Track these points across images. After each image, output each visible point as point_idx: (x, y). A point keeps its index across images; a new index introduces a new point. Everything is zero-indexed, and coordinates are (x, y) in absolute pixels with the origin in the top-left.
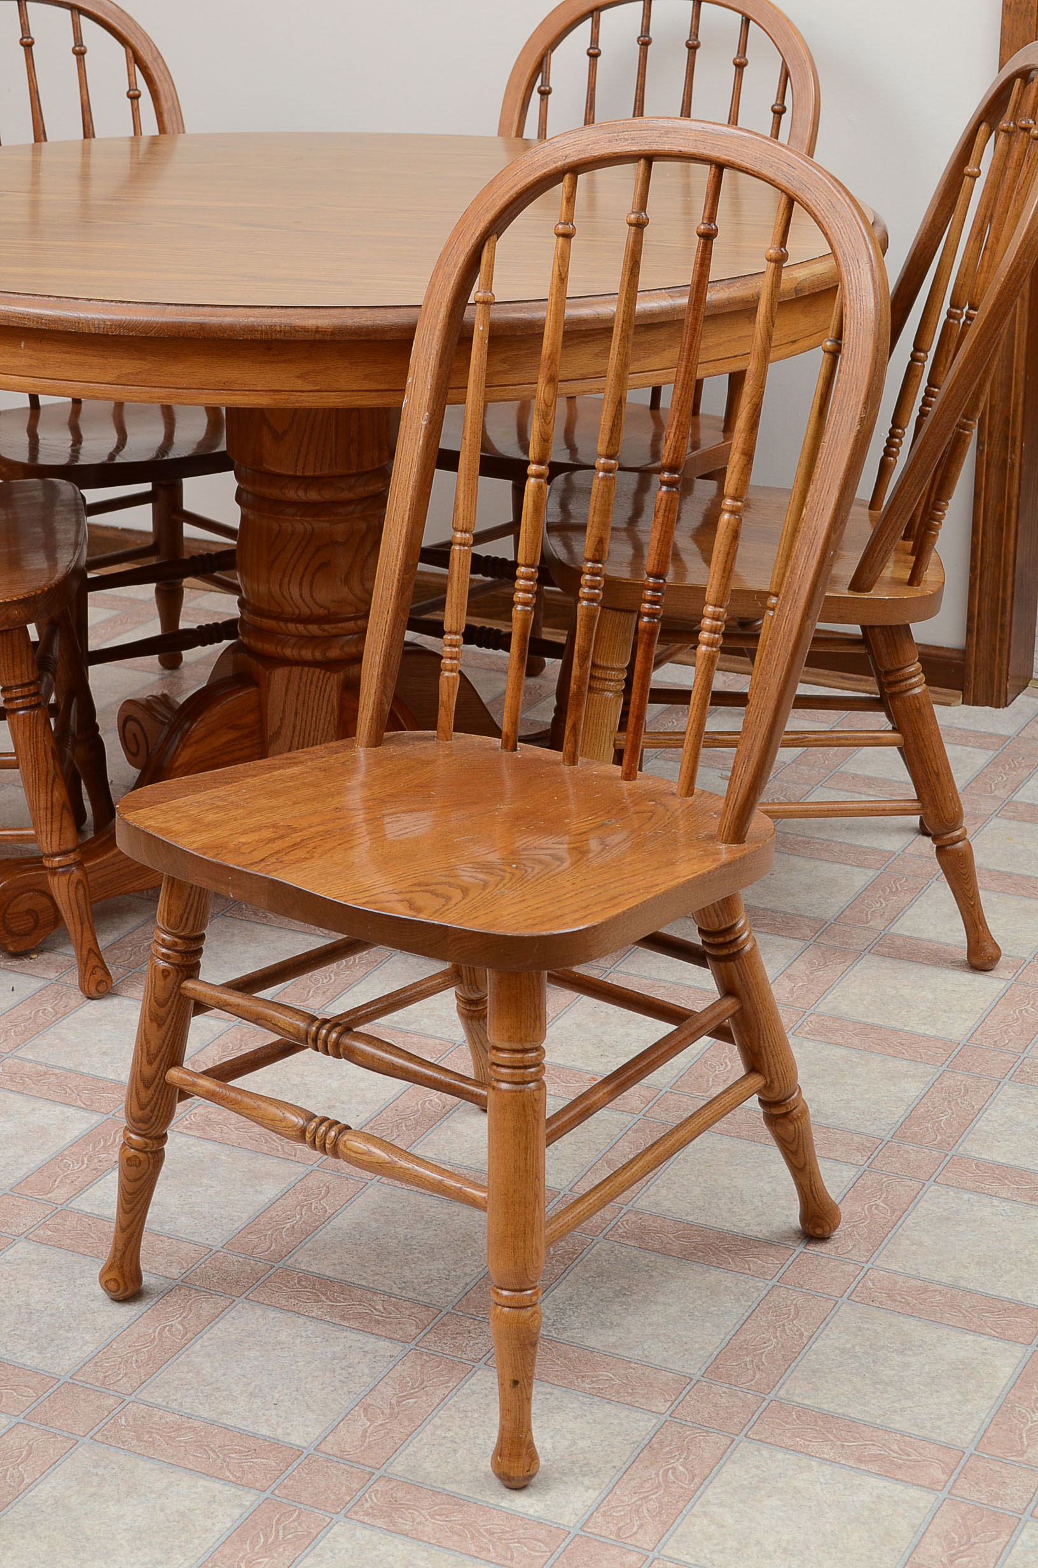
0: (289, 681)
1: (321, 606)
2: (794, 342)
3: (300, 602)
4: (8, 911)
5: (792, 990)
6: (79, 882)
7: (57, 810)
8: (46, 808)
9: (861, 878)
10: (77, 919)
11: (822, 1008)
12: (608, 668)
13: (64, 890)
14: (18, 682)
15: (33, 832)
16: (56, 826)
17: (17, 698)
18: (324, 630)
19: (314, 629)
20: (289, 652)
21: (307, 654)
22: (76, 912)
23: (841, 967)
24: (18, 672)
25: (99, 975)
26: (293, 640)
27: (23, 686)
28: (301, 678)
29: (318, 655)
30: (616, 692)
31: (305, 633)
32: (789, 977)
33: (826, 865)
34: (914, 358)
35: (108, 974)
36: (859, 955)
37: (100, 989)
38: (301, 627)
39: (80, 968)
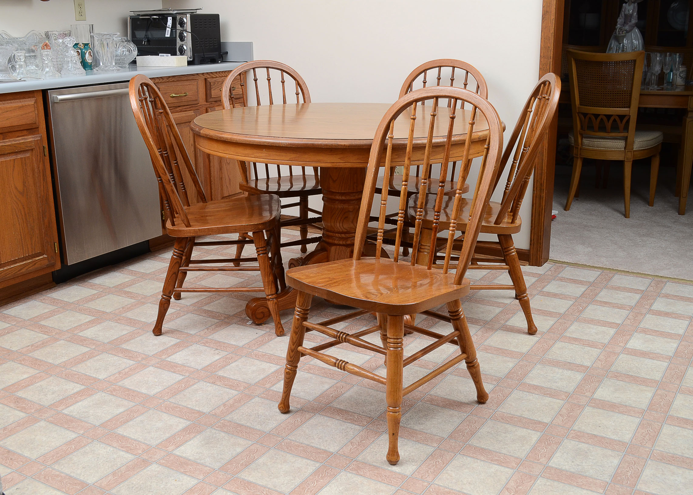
0: (336, 250)
1: (345, 229)
2: (478, 153)
3: (339, 228)
4: (257, 312)
5: (477, 339)
6: (276, 303)
7: (270, 282)
8: (267, 282)
9: (498, 310)
10: (275, 314)
11: (485, 344)
12: (425, 246)
13: (271, 305)
14: (261, 247)
15: (263, 289)
16: (270, 287)
17: (260, 251)
18: (346, 236)
19: (343, 235)
20: (336, 242)
21: (341, 243)
22: (275, 312)
23: (491, 333)
24: (260, 244)
25: (281, 329)
26: (337, 239)
27: (262, 248)
28: (339, 249)
29: (344, 243)
30: (427, 252)
31: (341, 236)
32: (476, 335)
33: (488, 306)
34: (514, 162)
35: (283, 329)
36: (497, 330)
37: (281, 333)
38: (339, 235)
39: (276, 328)
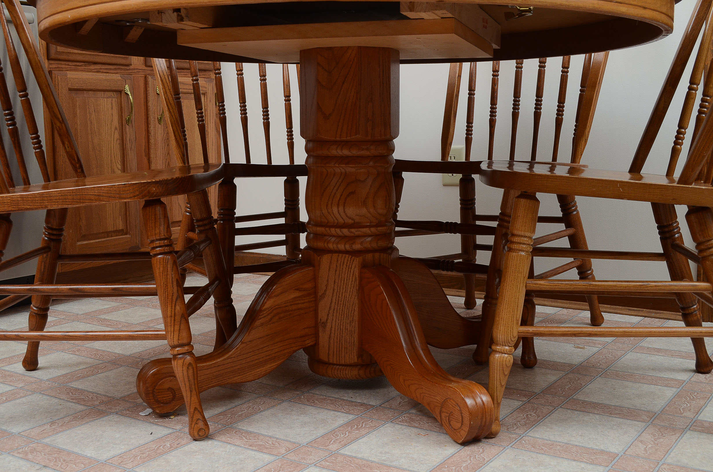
0: (331, 262)
1: (350, 218)
3: (337, 215)
4: (156, 388)
5: (645, 450)
6: (190, 364)
7: (178, 318)
8: (171, 316)
9: (669, 393)
10: (188, 388)
11: (669, 461)
12: (522, 236)
13: (180, 369)
14: (158, 238)
15: (164, 333)
16: (177, 328)
17: (157, 247)
18: (351, 232)
19: (345, 231)
20: (331, 246)
21: (341, 247)
22: (187, 384)
23: (674, 438)
24: (157, 231)
25: (201, 424)
26: (333, 239)
27: (160, 240)
28: (337, 261)
29: (348, 247)
30: (527, 252)
31: (340, 234)
32: (641, 442)
34: (690, 88)
35: (207, 425)
36: (683, 431)
37: (200, 433)
38: (338, 230)
39: (190, 421)
